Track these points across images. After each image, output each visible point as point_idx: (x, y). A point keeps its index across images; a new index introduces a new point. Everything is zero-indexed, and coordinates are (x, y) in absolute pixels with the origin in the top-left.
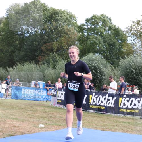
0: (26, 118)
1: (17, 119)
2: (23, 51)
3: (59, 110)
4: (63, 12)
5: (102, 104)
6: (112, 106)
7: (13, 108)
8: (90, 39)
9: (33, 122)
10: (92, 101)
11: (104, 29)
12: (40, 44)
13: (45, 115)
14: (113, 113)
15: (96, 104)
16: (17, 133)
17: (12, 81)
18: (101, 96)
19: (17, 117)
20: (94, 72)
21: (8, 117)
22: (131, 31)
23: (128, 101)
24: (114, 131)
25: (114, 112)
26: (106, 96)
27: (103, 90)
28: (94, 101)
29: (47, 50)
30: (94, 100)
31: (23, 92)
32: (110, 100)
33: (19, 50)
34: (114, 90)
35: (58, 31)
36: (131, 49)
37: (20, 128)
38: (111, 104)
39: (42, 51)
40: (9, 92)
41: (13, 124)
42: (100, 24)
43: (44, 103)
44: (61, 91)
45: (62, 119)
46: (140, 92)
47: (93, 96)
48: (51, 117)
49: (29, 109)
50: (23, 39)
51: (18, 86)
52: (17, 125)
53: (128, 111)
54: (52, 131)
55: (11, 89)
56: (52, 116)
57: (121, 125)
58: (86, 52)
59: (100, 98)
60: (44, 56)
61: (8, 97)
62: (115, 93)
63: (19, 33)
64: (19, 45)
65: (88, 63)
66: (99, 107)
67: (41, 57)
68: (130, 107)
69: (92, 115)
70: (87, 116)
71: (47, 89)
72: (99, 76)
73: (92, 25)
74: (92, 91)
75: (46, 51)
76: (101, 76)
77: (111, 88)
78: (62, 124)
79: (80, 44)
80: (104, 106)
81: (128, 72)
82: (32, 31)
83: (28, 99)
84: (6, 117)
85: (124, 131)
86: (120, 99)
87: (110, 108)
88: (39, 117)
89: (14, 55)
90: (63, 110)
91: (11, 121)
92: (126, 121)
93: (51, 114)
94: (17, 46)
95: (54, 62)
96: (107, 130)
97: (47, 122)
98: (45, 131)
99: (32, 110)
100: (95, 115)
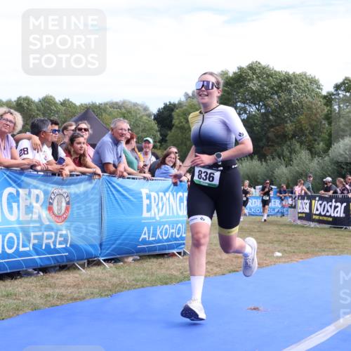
3: (302, 229)
4: (300, 76)
9: (264, 249)
13: (281, 237)
29: (277, 138)
39: (268, 139)
43: (278, 218)
44: (304, 199)
45: (308, 242)
48: (291, 240)
49: (256, 230)
54: (295, 262)
56: (293, 239)
60: (273, 146)
67: (267, 148)
70: (347, 237)
71: (281, 198)
73: (346, 92)
75: (274, 138)
78: (309, 250)
82: (252, 109)
83: (252, 215)
88: (272, 242)
90: (308, 229)
93: (289, 235)
95: (291, 153)
97: (286, 248)
98: (285, 262)
99: (260, 231)
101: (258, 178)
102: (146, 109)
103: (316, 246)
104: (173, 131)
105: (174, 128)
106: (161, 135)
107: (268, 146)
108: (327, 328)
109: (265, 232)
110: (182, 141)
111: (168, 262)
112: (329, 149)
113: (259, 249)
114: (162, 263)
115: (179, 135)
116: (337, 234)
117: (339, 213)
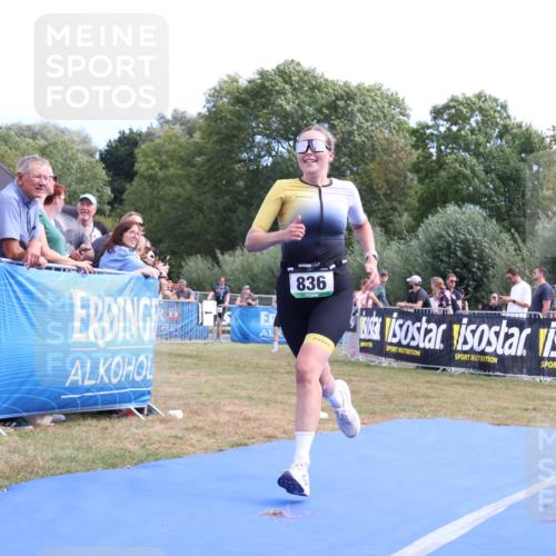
0: (275, 393)
1: (250, 398)
3: (367, 369)
5: (489, 349)
6: (519, 354)
7: (238, 367)
8: (445, 163)
10: (461, 340)
14: (522, 373)
15: (472, 348)
16: (254, 438)
17: (232, 291)
18: (484, 327)
19: (252, 393)
20: (461, 259)
21: (225, 393)
24: (527, 426)
25: (525, 370)
26: (500, 324)
28: (465, 342)
30: (465, 337)
31: (262, 322)
32: (512, 335)
34: (524, 306)
35: (355, 145)
37: (261, 425)
38: (517, 347)
40: (223, 323)
41: (242, 412)
42: (473, 121)
44: (371, 316)
45: (376, 393)
47: (464, 327)
50: (256, 173)
51: (249, 304)
52: (250, 415)
55: (229, 313)
57: (550, 406)
59: (483, 332)
61: (223, 336)
63: (245, 155)
64: (246, 189)
65: (444, 234)
66: (482, 358)
69: (463, 380)
70: (447, 385)
72: (478, 269)
73: (452, 124)
76: (486, 269)
77: (514, 302)
79: (421, 181)
80: (495, 354)
82: (281, 147)
84: (221, 393)
86: (543, 332)
87: (514, 358)
89: (234, 219)
90: (377, 370)
91: (235, 404)
94: (240, 193)
96: (509, 422)
98: (332, 430)
100: (472, 382)
102: (85, 140)
103: (390, 402)
104: (135, 183)
105: (136, 178)
106: (113, 191)
110: (152, 202)
111: (117, 426)
112: (419, 226)
113: (286, 404)
114: (106, 428)
115: (147, 191)
116: (428, 379)
117: (434, 342)
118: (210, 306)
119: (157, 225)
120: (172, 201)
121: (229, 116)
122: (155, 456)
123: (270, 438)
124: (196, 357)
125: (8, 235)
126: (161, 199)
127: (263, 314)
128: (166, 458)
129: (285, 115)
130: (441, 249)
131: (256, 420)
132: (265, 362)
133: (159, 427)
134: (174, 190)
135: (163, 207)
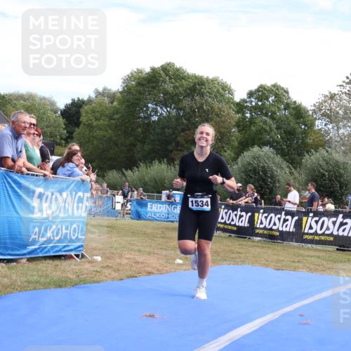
0: (154, 249)
1: (140, 251)
2: (149, 144)
4: (212, 81)
5: (274, 228)
6: (291, 230)
7: (134, 233)
8: (255, 123)
9: (166, 256)
10: (259, 222)
11: (278, 107)
12: (176, 132)
14: (292, 241)
15: (265, 226)
16: (140, 273)
18: (273, 215)
19: (141, 248)
20: (262, 176)
21: (126, 248)
22: (320, 110)
23: (317, 222)
24: (294, 271)
25: (294, 240)
26: (281, 214)
27: (276, 204)
28: (261, 223)
29: (187, 142)
30: (261, 221)
31: (149, 209)
32: (288, 220)
33: (143, 142)
34: (295, 204)
35: (204, 112)
36: (321, 138)
37: (145, 266)
38: (290, 226)
39: (178, 144)
40: (127, 209)
41: (134, 259)
42: (270, 99)
46: (336, 208)
47: (261, 215)
49: (159, 236)
50: (149, 124)
51: (142, 198)
52: (141, 260)
53: (316, 238)
55: (130, 203)
57: (307, 260)
58: (248, 144)
59: (271, 218)
61: (126, 216)
62: (295, 209)
63: (142, 115)
64: (142, 134)
65: (252, 162)
66: (271, 232)
67: (176, 152)
68: (319, 232)
69: (260, 244)
70: (250, 247)
72: (271, 182)
73: (258, 101)
74: (259, 206)
75: (184, 143)
76: (274, 182)
77: (289, 202)
79: (239, 131)
81: (317, 176)
82: (163, 111)
83: (157, 220)
84: (123, 248)
85: (311, 270)
86: (305, 219)
87: (288, 233)
89: (135, 150)
91: (131, 254)
92: (313, 254)
94: (139, 136)
96: (284, 268)
98: (185, 270)
99: (163, 237)
100: (264, 245)
101: (165, 183)
102: (53, 104)
103: (218, 255)
104: (81, 128)
105: (81, 125)
106: (67, 132)
107: (177, 150)
108: (221, 338)
109: (168, 238)
110: (89, 139)
111: (64, 264)
112: (238, 158)
113: (160, 255)
114: (57, 265)
115: (86, 133)
116: (240, 243)
117: (244, 222)
118: (119, 198)
119: (92, 152)
120: (100, 139)
121: (134, 92)
122: (85, 282)
123: (149, 273)
124: (111, 227)
125: (5, 155)
126: (94, 137)
127: (149, 204)
128: (90, 283)
129: (166, 93)
130: (250, 171)
131: (142, 263)
132: (149, 231)
133: (87, 266)
134: (102, 133)
135: (95, 142)
